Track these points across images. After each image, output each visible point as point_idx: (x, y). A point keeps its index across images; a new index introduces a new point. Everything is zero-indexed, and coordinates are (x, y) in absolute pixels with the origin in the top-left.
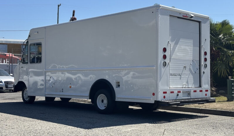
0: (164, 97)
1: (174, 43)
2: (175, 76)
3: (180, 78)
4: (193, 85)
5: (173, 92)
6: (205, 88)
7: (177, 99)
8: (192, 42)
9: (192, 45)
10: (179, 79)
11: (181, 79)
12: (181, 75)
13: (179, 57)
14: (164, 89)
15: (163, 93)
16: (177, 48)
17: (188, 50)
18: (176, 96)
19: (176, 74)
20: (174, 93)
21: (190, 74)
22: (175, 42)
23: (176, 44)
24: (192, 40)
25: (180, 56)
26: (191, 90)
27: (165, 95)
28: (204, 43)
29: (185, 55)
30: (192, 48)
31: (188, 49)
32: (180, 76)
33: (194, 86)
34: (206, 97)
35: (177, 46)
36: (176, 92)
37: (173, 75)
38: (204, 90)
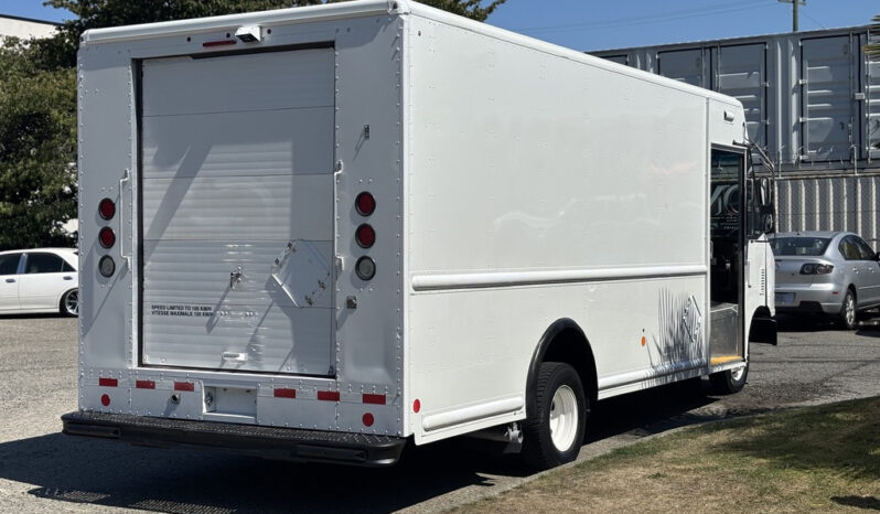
0: (106, 400)
1: (174, 173)
2: (182, 314)
3: (210, 326)
4: (292, 361)
5: (149, 382)
6: (355, 384)
7: (171, 416)
8: (289, 154)
9: (289, 170)
10: (204, 329)
11: (215, 329)
12: (212, 314)
13: (206, 232)
14: (104, 369)
15: (101, 384)
16: (189, 192)
17: (258, 197)
18: (165, 405)
19: (188, 308)
20: (153, 387)
21: (275, 307)
22: (177, 167)
23: (187, 174)
24: (288, 145)
25: (210, 228)
26: (256, 383)
27: (107, 390)
28: (358, 149)
29: (239, 219)
30: (289, 183)
31: (260, 192)
32: (208, 318)
33: (300, 365)
34: (365, 429)
35: (193, 186)
36: (166, 386)
37: (167, 313)
38: (351, 396)
